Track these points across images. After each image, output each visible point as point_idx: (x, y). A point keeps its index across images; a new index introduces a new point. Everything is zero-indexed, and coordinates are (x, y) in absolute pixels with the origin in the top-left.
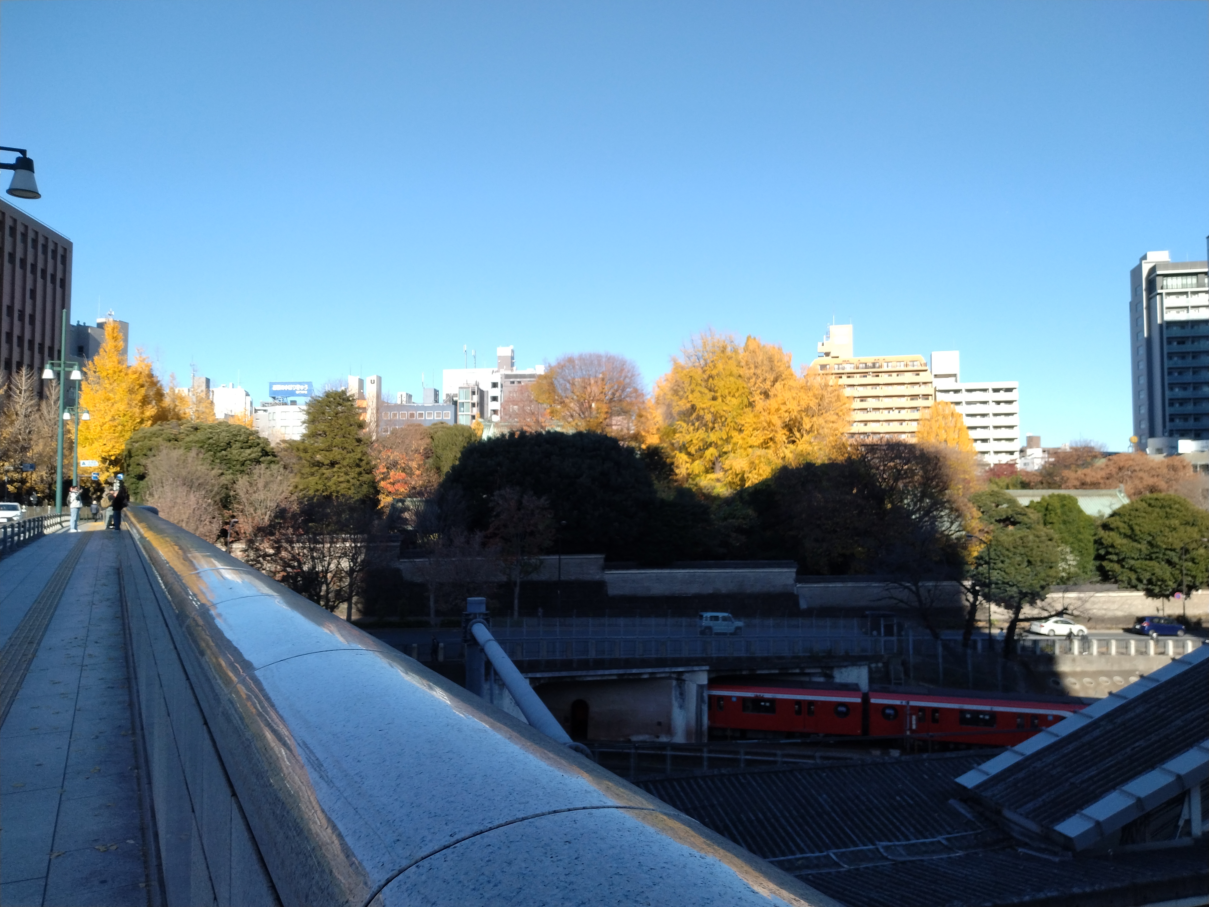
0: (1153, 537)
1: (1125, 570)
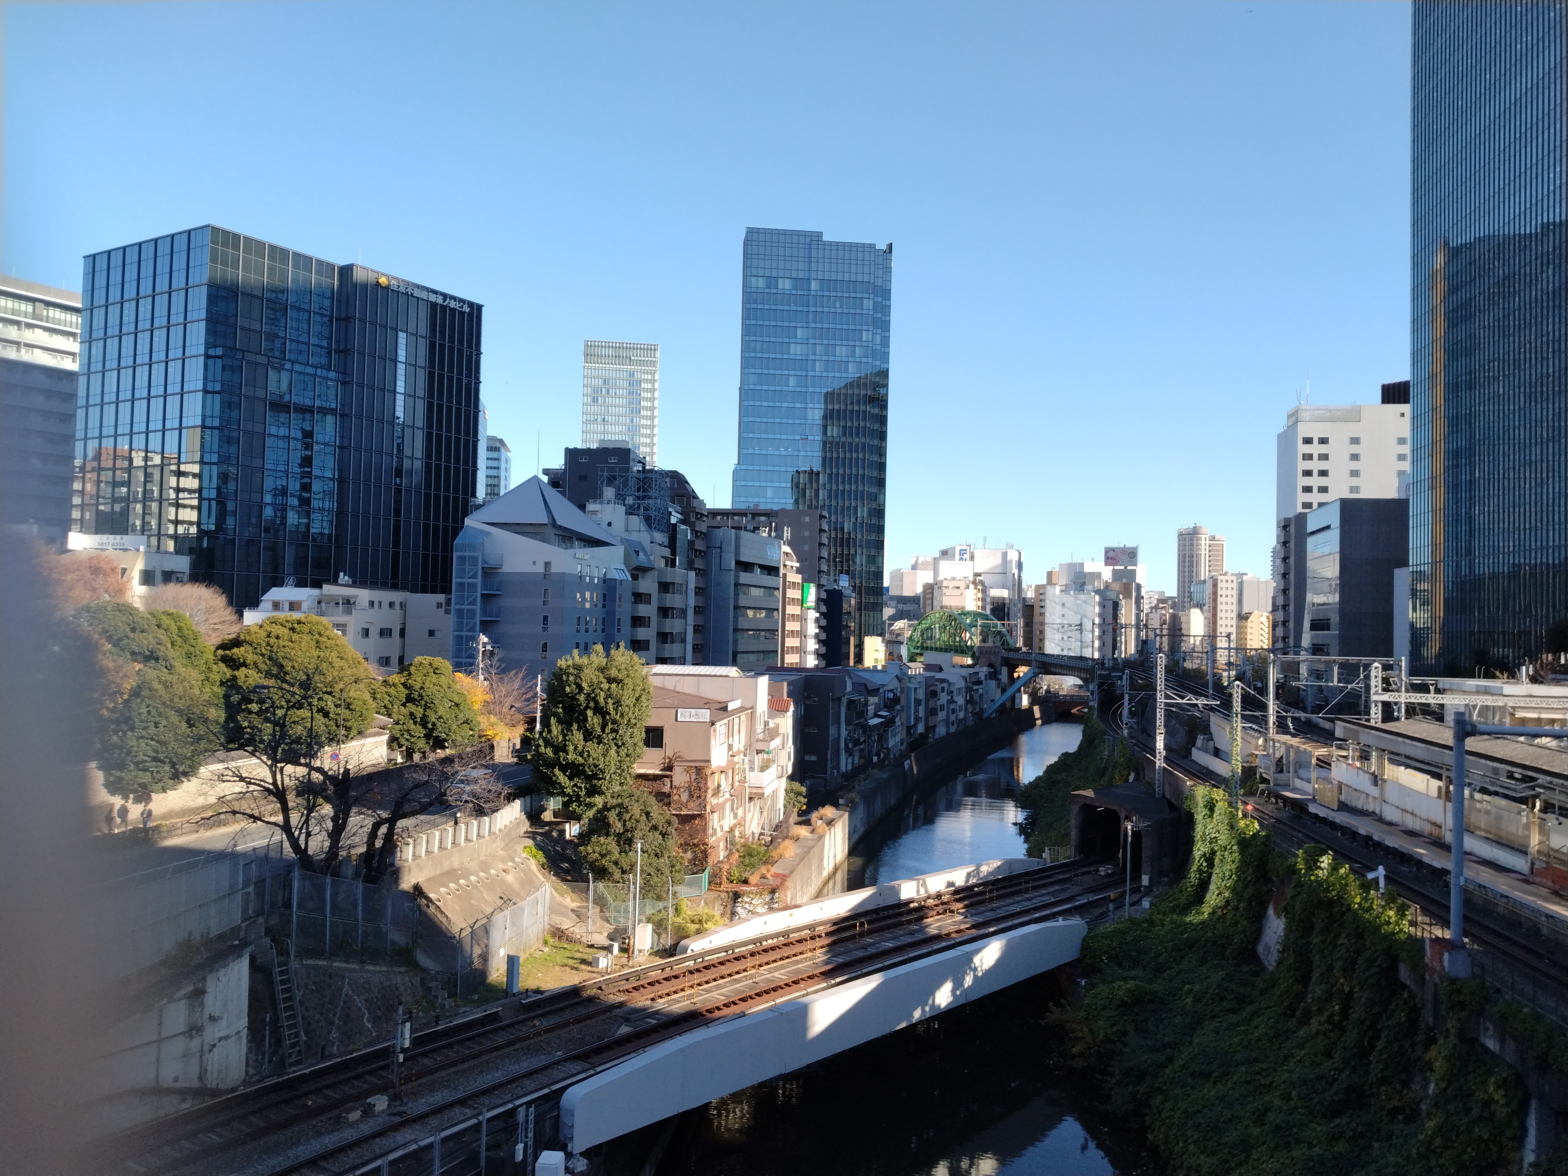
0: (308, 676)
1: (269, 724)
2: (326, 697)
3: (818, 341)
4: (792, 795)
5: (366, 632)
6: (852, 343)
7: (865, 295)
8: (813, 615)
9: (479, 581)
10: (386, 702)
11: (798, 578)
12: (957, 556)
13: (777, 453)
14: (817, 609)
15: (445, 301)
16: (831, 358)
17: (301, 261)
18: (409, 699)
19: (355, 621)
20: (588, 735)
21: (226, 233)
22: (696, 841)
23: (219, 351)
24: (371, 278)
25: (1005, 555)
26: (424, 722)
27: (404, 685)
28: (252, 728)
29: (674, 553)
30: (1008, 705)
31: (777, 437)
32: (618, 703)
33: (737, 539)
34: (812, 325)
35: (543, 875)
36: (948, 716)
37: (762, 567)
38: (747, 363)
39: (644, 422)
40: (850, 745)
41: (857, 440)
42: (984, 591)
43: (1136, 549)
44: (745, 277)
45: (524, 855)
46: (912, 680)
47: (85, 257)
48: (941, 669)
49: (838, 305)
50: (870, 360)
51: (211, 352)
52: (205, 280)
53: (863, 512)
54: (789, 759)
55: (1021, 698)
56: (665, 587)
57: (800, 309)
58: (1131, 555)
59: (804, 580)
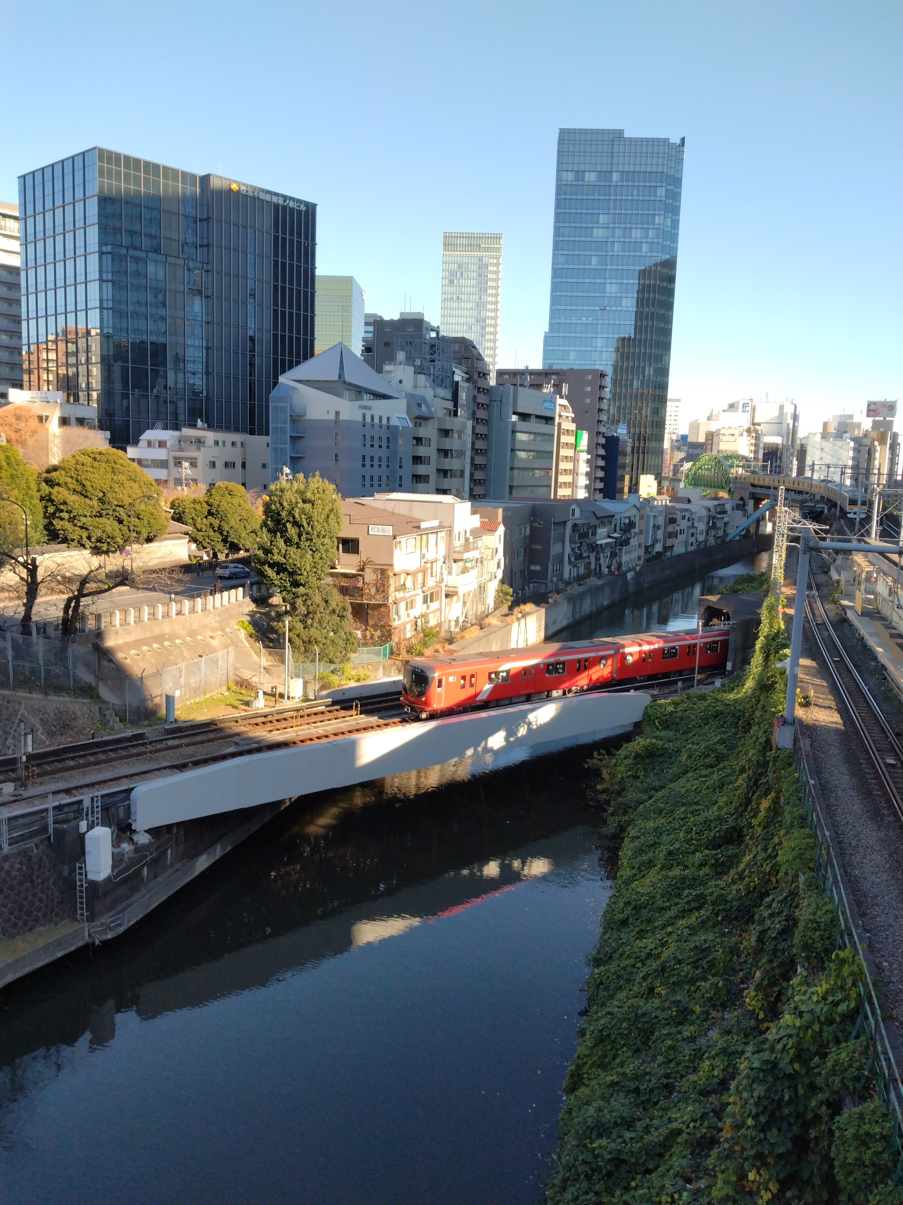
0: (104, 493)
1: (76, 528)
2: (118, 509)
3: (617, 226)
4: (501, 594)
5: (213, 465)
6: (645, 226)
7: (659, 184)
8: (584, 457)
9: (288, 426)
10: (193, 515)
11: (573, 427)
12: (741, 409)
13: (579, 321)
14: (588, 452)
15: (285, 201)
16: (627, 240)
17: (171, 173)
18: (210, 513)
19: (202, 456)
20: (288, 541)
21: (109, 153)
22: (382, 623)
23: (109, 248)
24: (225, 185)
25: (782, 408)
26: (220, 530)
27: (207, 503)
28: (64, 530)
29: (456, 405)
30: (752, 530)
31: (580, 308)
32: (310, 519)
33: (515, 393)
34: (612, 211)
35: (249, 642)
36: (687, 539)
37: (538, 417)
38: (557, 246)
39: (490, 299)
40: (573, 559)
41: (646, 309)
42: (757, 438)
43: (895, 402)
44: (559, 171)
45: (236, 627)
46: (654, 509)
47: (19, 177)
48: (689, 501)
49: (635, 193)
50: (661, 241)
51: (104, 249)
52: (96, 191)
53: (649, 371)
54: (499, 566)
55: (766, 526)
56: (446, 433)
57: (602, 197)
58: (891, 407)
59: (578, 428)
